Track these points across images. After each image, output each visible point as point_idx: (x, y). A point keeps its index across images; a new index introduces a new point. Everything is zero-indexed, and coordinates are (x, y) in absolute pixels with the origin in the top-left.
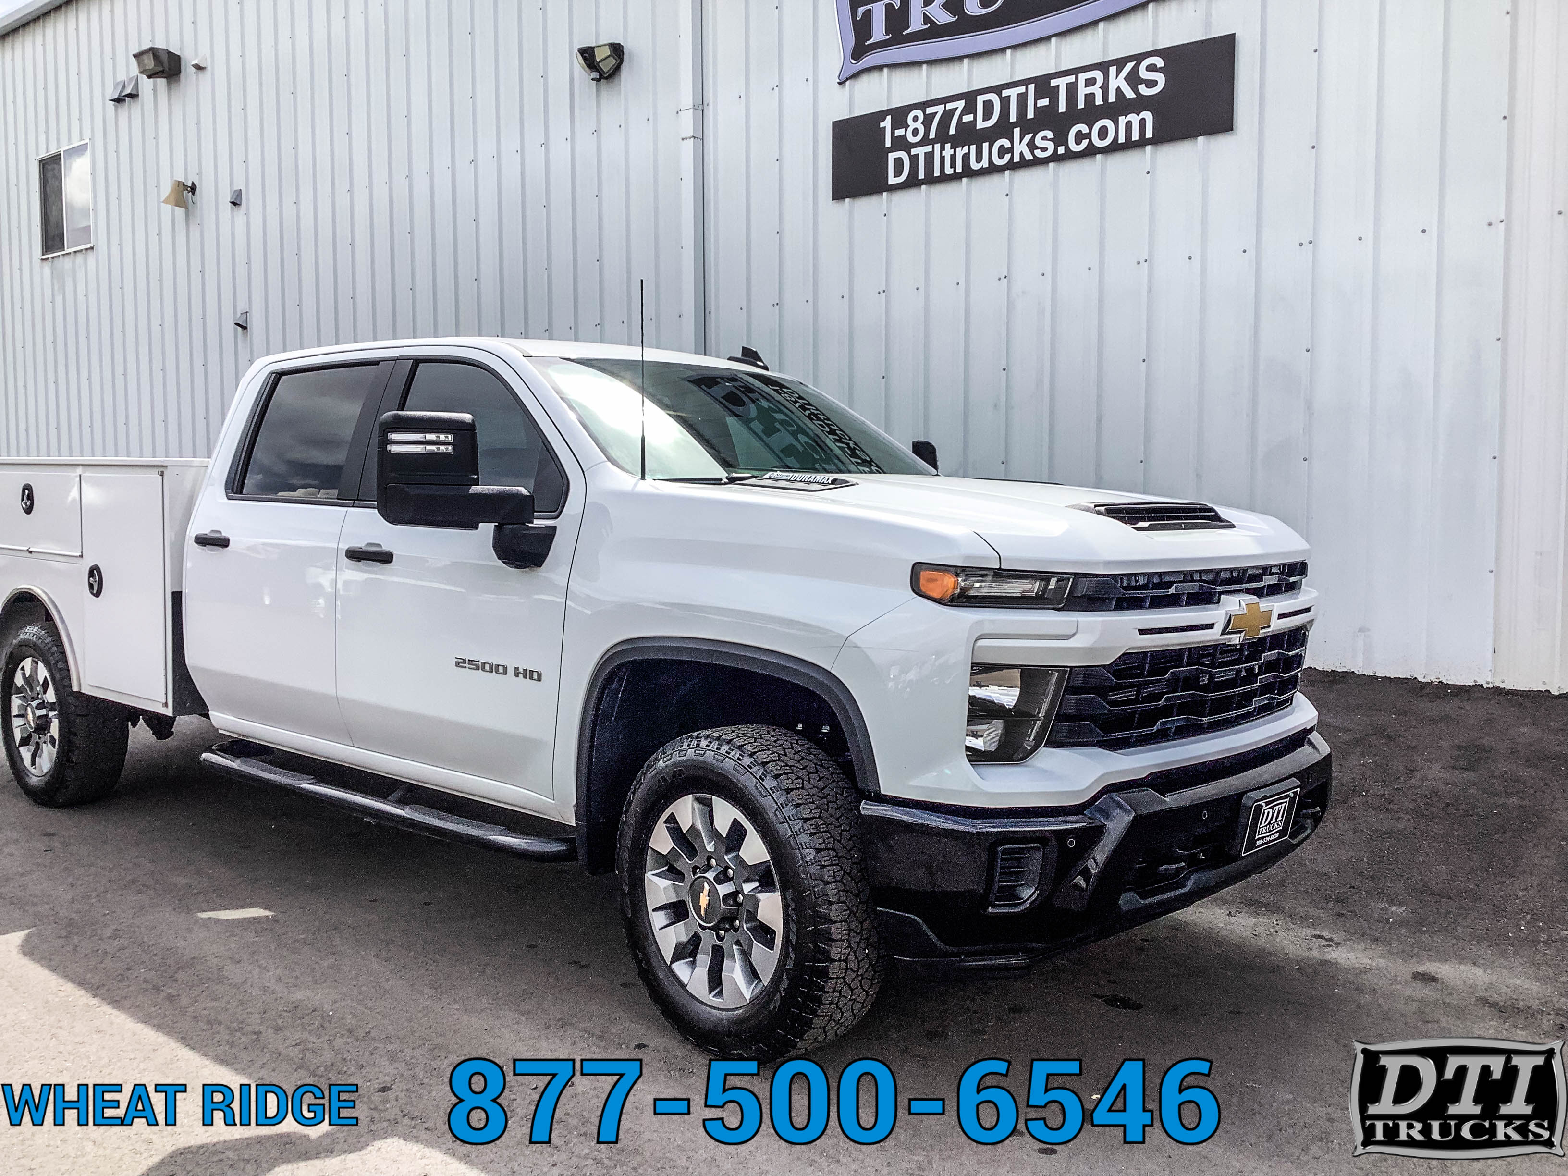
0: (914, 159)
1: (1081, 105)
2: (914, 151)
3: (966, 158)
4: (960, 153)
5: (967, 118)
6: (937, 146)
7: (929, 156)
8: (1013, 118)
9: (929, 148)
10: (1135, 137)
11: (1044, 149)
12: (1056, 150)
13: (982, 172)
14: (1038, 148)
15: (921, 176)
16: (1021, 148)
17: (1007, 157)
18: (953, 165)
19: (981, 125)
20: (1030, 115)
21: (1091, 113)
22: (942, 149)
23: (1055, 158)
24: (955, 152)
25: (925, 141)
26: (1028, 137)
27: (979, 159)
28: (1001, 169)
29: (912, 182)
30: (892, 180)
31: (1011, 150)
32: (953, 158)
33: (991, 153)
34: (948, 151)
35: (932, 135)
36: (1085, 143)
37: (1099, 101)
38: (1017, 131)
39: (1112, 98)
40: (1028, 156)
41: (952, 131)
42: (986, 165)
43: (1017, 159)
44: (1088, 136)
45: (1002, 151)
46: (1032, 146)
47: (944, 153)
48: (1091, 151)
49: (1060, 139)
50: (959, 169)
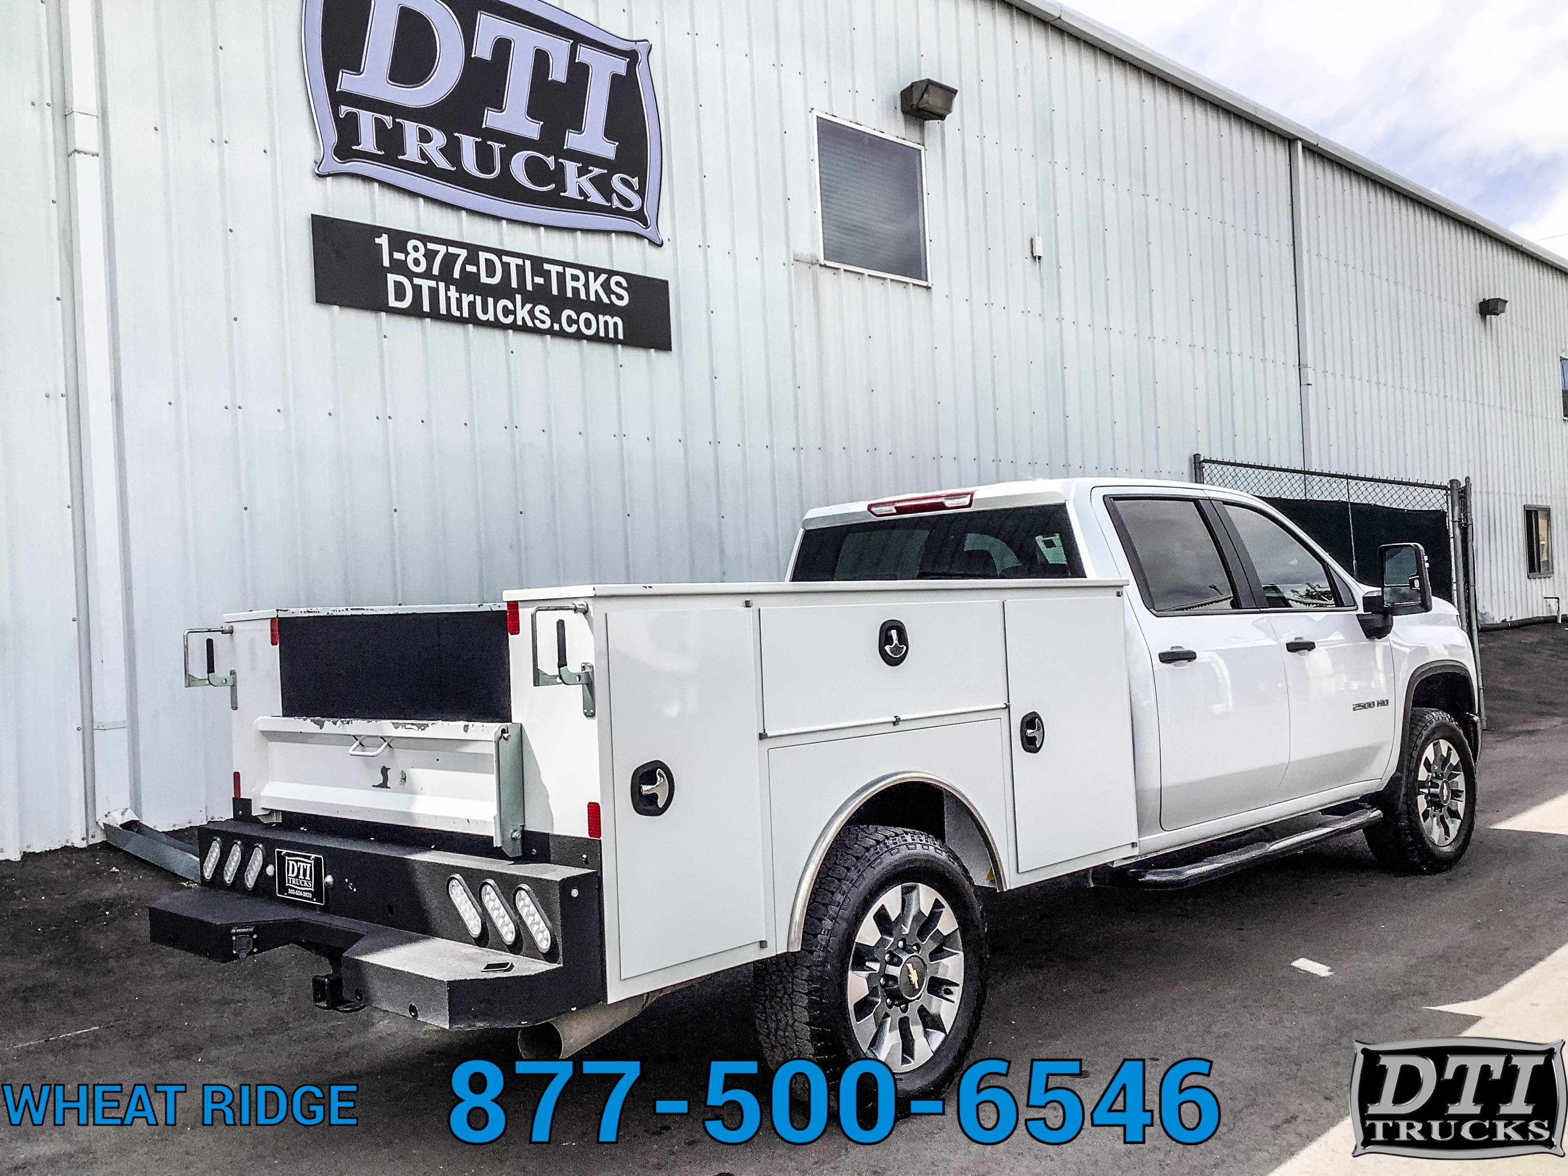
0: (417, 289)
1: (569, 294)
2: (416, 281)
3: (472, 305)
4: (467, 299)
5: (471, 269)
6: (442, 285)
7: (434, 292)
8: (514, 284)
9: (433, 284)
10: (611, 335)
11: (543, 322)
12: (552, 326)
13: (487, 324)
14: (537, 319)
15: (426, 308)
16: (522, 313)
17: (511, 318)
18: (460, 308)
19: (484, 279)
20: (529, 287)
21: (579, 305)
22: (447, 289)
23: (550, 332)
24: (460, 295)
25: (427, 275)
26: (528, 306)
27: (485, 311)
28: (505, 327)
29: (415, 311)
30: (392, 303)
31: (514, 312)
32: (459, 301)
33: (495, 309)
34: (453, 293)
35: (436, 271)
36: (574, 328)
37: (583, 296)
38: (518, 297)
39: (593, 298)
40: (530, 324)
41: (456, 275)
42: (492, 319)
43: (519, 322)
44: (577, 322)
45: (506, 312)
46: (531, 313)
47: (449, 294)
48: (578, 336)
49: (555, 317)
50: (466, 314)
